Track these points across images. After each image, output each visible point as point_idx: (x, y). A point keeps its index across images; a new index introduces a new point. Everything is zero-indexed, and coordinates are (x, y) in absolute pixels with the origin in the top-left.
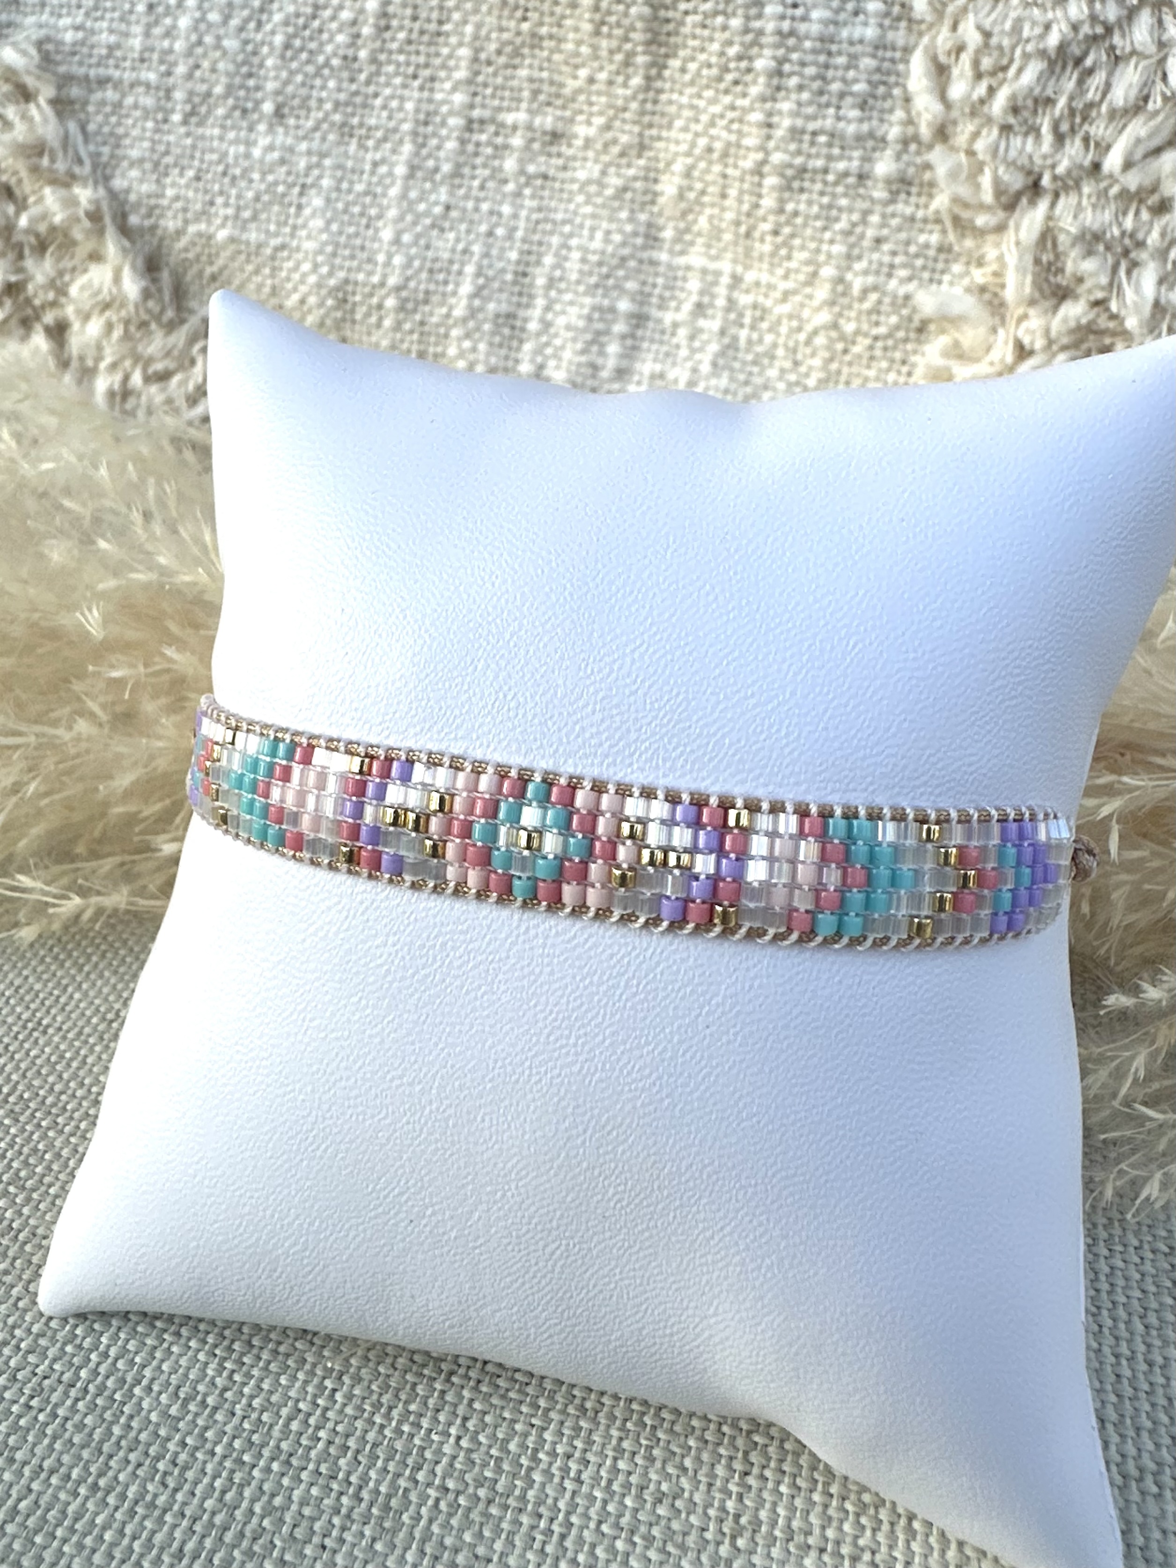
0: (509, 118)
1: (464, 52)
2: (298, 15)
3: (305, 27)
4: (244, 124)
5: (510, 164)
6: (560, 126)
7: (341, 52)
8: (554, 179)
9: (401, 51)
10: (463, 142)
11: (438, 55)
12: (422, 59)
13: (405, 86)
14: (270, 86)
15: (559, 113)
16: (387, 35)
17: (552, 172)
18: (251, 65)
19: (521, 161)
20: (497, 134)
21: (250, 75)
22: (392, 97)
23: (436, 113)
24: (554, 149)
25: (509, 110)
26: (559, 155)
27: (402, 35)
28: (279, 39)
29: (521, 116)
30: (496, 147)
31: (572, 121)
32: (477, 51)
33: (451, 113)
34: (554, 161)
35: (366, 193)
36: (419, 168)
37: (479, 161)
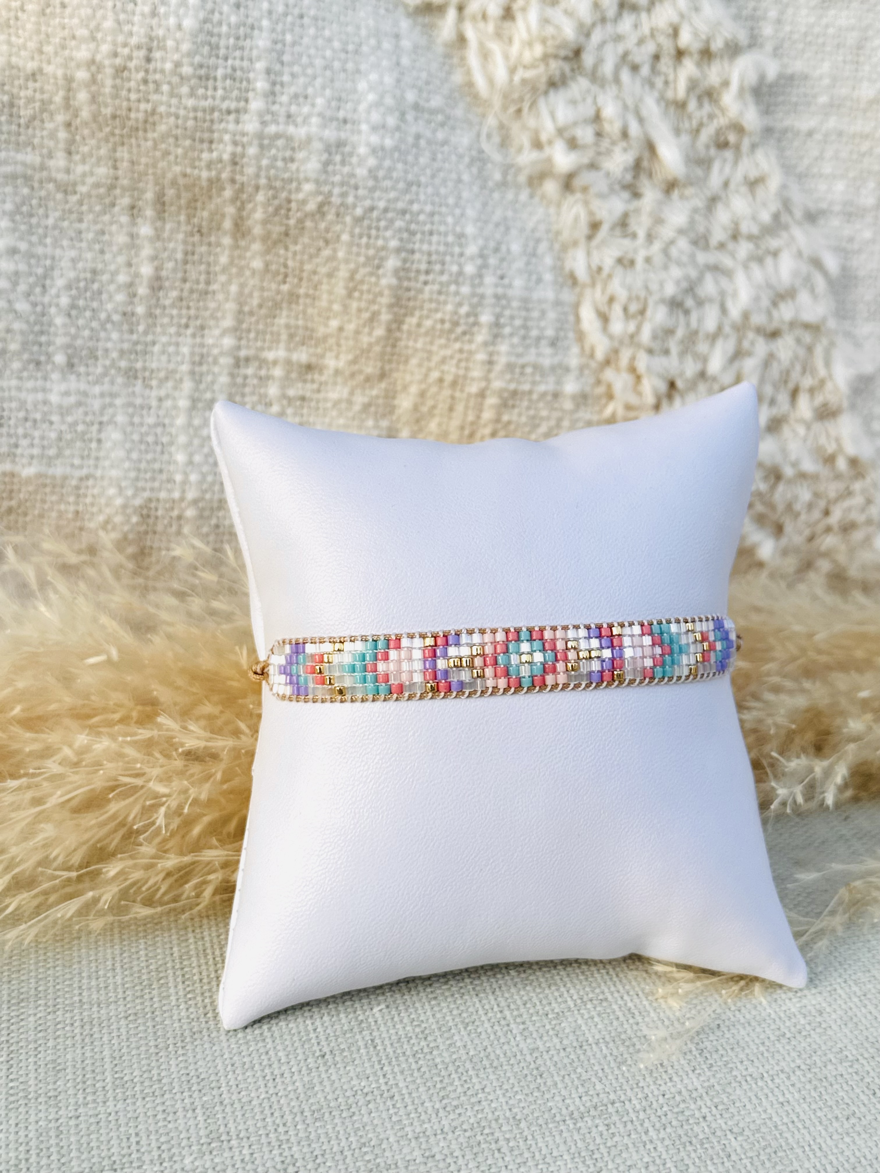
0: (270, 355)
1: (231, 306)
2: (78, 280)
3: (86, 290)
4: (39, 375)
5: (273, 390)
6: (314, 360)
7: (120, 309)
8: (311, 400)
9: (173, 306)
10: (232, 375)
11: (206, 309)
12: (192, 312)
13: (179, 334)
14: (60, 341)
15: (312, 350)
16: (161, 294)
17: (308, 394)
18: (42, 324)
19: (283, 387)
20: (260, 368)
21: (42, 333)
22: (169, 344)
23: (208, 355)
24: (309, 377)
25: (270, 349)
26: (313, 381)
27: (174, 294)
28: (64, 301)
29: (280, 353)
30: (261, 378)
31: (323, 356)
32: (241, 304)
33: (222, 354)
34: (309, 386)
35: (157, 425)
36: (199, 400)
37: (247, 390)
